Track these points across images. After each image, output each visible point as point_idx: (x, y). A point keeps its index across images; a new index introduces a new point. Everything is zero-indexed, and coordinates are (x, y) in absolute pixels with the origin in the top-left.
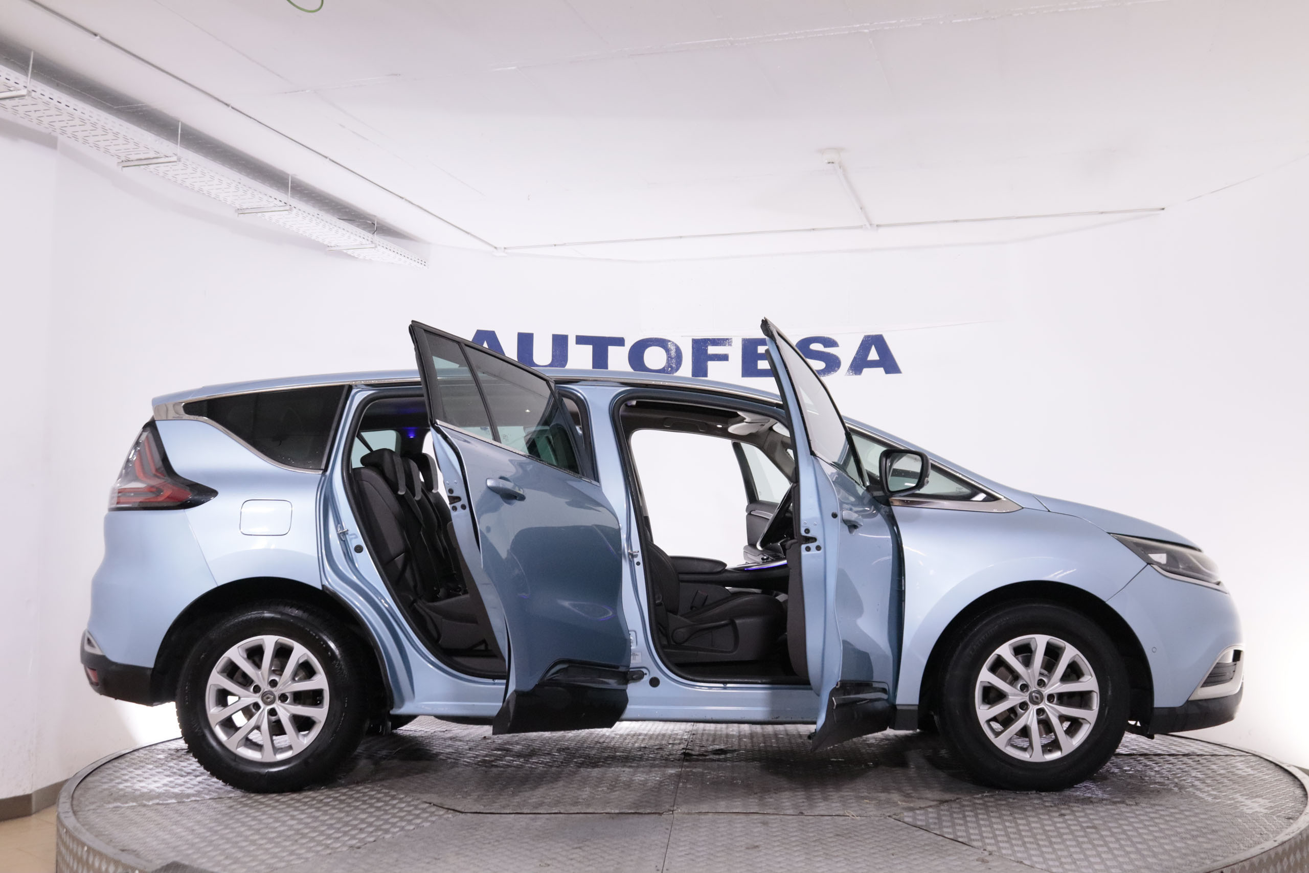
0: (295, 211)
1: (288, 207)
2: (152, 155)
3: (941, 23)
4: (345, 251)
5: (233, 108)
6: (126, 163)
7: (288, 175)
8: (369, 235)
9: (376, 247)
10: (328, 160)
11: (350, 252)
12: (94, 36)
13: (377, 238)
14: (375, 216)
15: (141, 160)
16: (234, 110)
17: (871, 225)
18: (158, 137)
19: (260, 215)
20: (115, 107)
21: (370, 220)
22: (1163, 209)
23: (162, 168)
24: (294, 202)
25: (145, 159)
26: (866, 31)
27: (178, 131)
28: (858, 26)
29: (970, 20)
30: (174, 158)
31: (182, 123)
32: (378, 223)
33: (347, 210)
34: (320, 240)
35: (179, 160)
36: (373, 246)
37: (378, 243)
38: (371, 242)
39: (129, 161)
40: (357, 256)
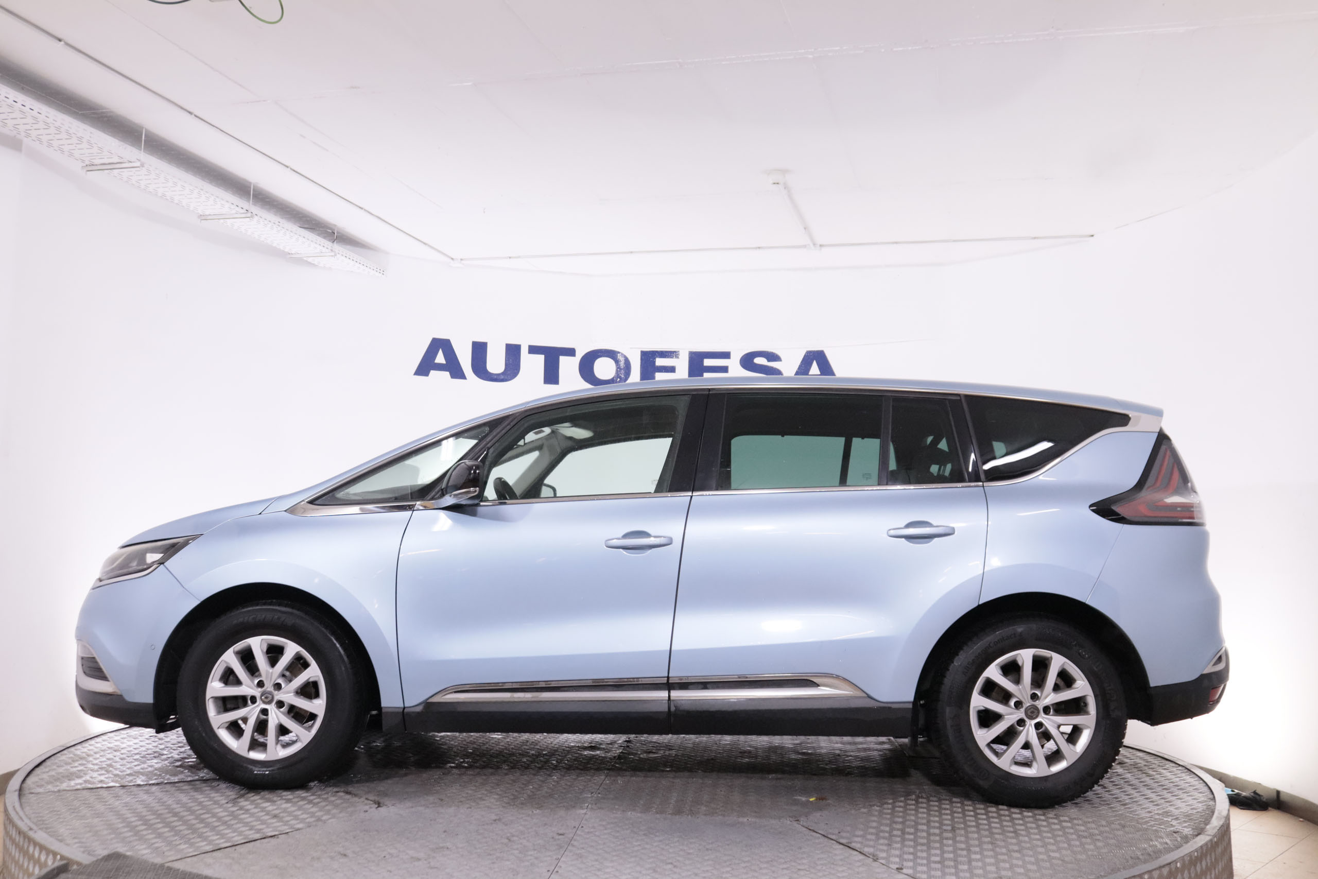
0: (256, 218)
1: (249, 215)
2: (116, 160)
3: (883, 50)
4: (305, 259)
5: (196, 116)
6: (91, 167)
7: (250, 183)
8: (328, 243)
9: (336, 255)
10: (289, 169)
11: (310, 260)
12: (57, 41)
13: (337, 247)
14: (335, 225)
15: (105, 164)
16: (197, 119)
17: (814, 244)
18: (122, 143)
19: (222, 221)
20: (80, 112)
21: (330, 229)
22: (1092, 236)
23: (126, 173)
24: (255, 209)
25: (109, 164)
26: (811, 56)
27: (142, 137)
28: (803, 51)
29: (910, 48)
30: (138, 164)
31: (146, 129)
32: (338, 232)
33: (308, 219)
34: (281, 248)
35: (142, 165)
36: (333, 254)
37: (337, 252)
38: (332, 250)
39: (93, 165)
40: (317, 264)
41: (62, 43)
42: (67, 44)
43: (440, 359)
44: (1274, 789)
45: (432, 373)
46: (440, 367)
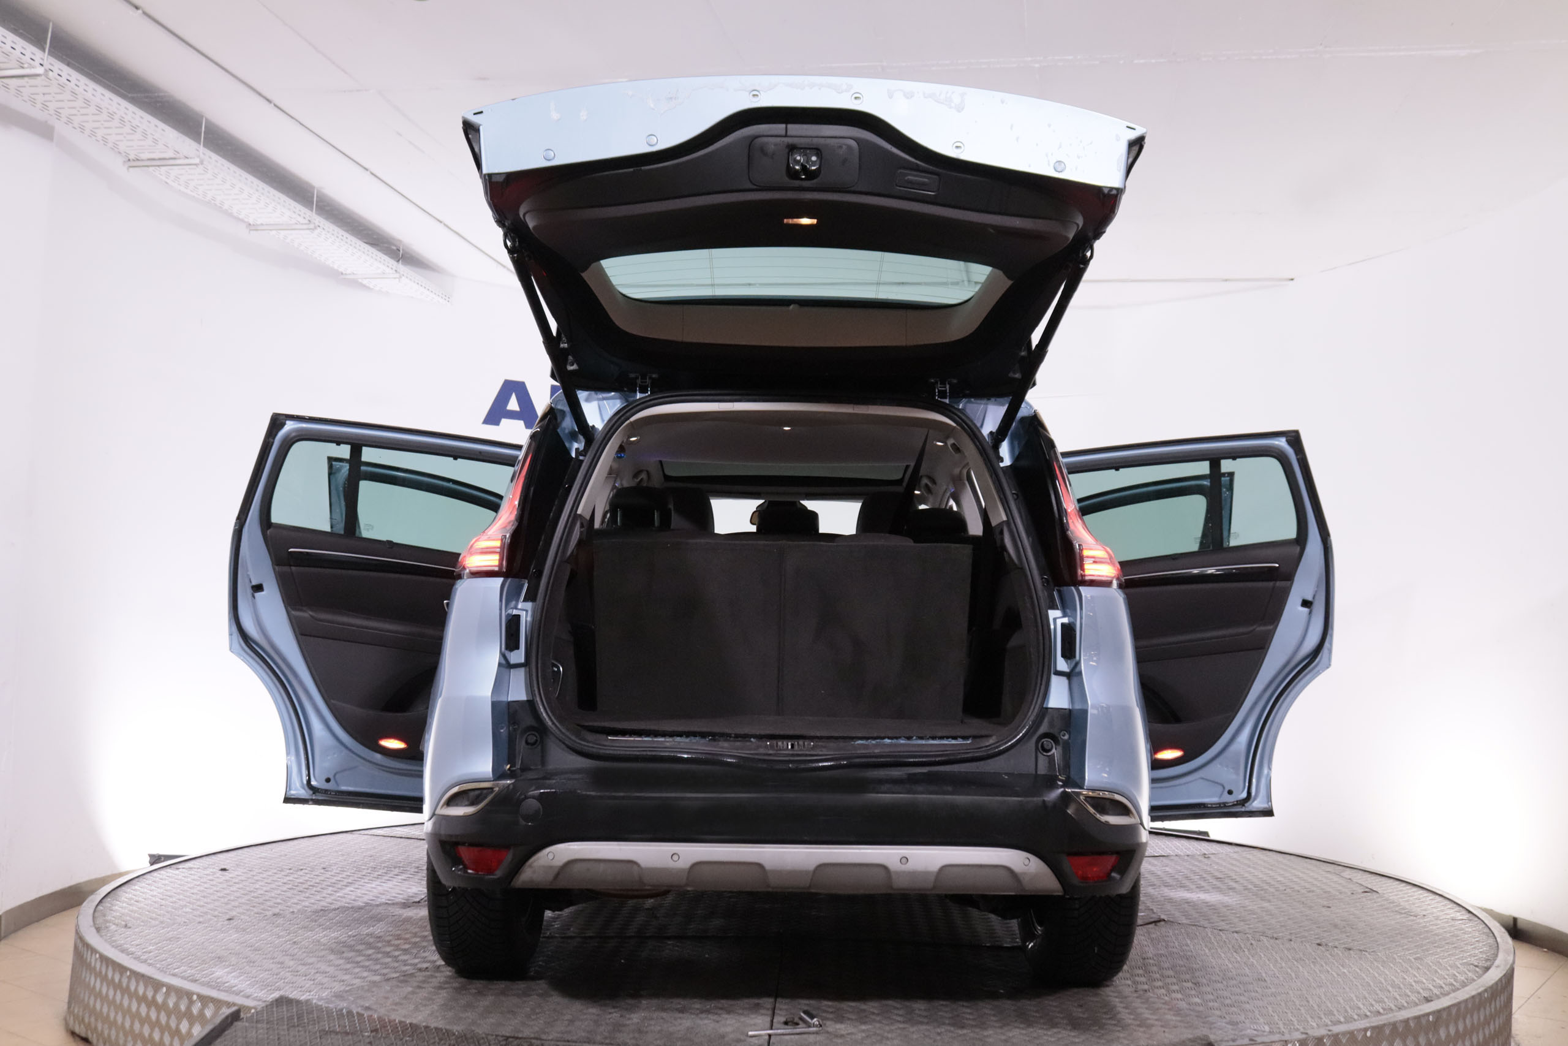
0: (319, 230)
1: (312, 226)
2: (170, 154)
3: (1122, 62)
4: (360, 280)
5: (275, 105)
6: (134, 163)
7: (313, 187)
8: (392, 262)
9: (400, 277)
10: (368, 173)
11: (365, 282)
12: (135, 9)
13: (402, 268)
14: (400, 241)
15: (154, 159)
16: (276, 109)
17: (969, 281)
18: (181, 135)
19: (274, 232)
20: (130, 95)
21: (395, 246)
22: (1292, 279)
23: (175, 171)
24: (318, 220)
25: (160, 159)
26: (1037, 65)
27: (201, 127)
28: (1030, 59)
29: (1153, 61)
30: (197, 161)
31: (206, 119)
32: (403, 250)
33: (370, 232)
34: (336, 267)
35: (202, 162)
36: (397, 275)
37: (402, 273)
38: (396, 271)
39: (138, 160)
40: (372, 287)
41: (140, 12)
42: (145, 13)
43: (513, 405)
44: (1510, 916)
45: (504, 421)
46: (512, 415)
